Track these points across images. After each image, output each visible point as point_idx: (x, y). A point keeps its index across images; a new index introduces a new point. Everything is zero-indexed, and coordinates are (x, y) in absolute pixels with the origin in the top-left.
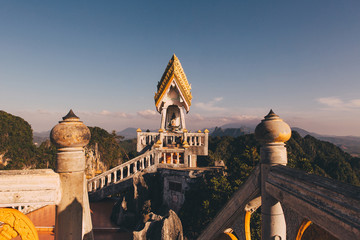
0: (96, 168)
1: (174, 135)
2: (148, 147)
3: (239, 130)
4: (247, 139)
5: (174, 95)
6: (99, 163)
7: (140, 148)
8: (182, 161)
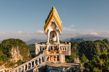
0: (18, 57)
1: (53, 45)
2: (41, 52)
3: (82, 39)
4: (85, 43)
5: (53, 26)
6: (19, 55)
7: (37, 53)
8: (58, 60)
